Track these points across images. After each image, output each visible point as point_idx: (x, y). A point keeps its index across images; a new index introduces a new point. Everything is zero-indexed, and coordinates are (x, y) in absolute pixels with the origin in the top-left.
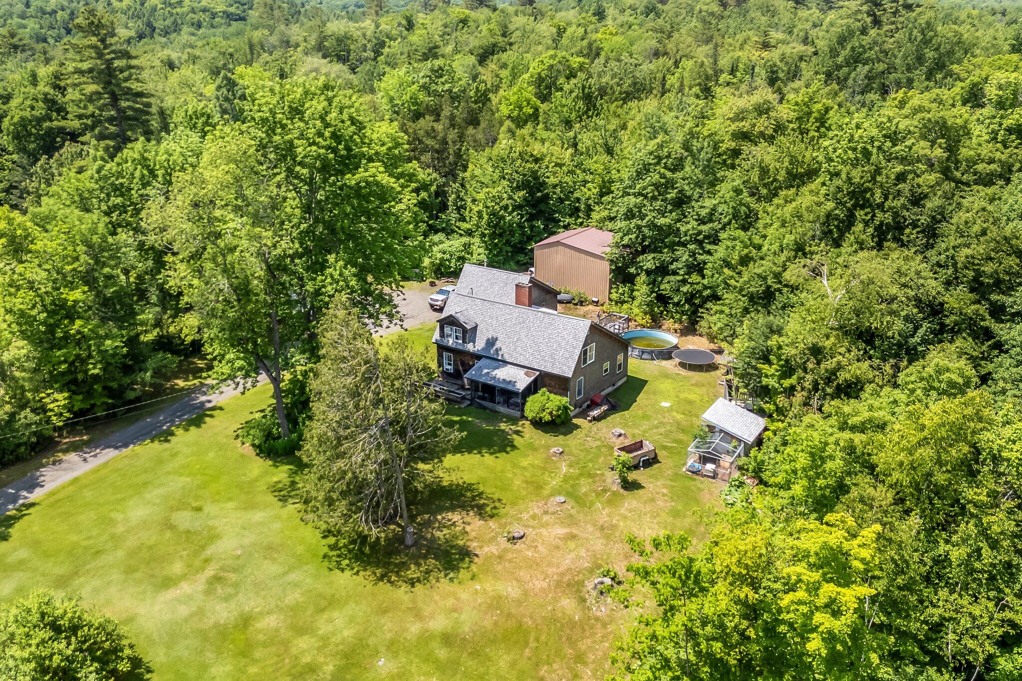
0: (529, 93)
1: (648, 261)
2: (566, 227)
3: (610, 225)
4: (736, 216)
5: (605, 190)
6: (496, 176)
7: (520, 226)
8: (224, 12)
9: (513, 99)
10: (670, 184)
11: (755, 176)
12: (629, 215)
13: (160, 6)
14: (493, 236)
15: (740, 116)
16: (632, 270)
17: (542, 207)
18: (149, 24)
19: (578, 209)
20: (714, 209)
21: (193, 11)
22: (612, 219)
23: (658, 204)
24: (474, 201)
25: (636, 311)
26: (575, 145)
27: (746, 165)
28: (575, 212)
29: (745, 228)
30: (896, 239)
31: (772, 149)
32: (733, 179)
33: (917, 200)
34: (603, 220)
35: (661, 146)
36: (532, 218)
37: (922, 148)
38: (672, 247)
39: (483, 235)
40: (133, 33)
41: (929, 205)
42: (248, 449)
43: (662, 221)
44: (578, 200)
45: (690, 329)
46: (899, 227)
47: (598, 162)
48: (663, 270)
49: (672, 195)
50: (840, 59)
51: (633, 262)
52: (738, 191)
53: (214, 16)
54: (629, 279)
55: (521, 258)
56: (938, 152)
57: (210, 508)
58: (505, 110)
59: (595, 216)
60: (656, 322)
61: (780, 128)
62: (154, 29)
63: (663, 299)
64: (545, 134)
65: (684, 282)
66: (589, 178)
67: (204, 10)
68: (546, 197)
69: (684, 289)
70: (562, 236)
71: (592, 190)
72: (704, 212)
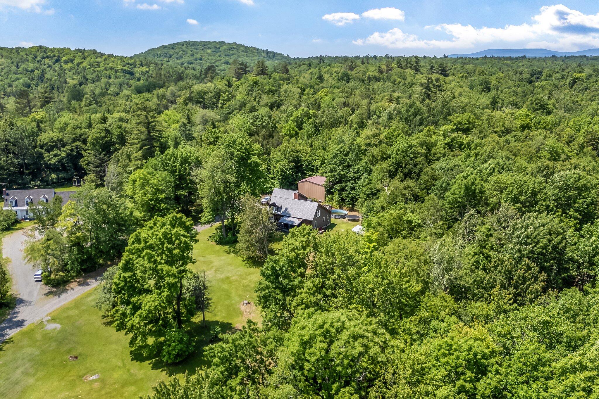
0: (293, 125)
1: (338, 187)
2: (309, 176)
3: (324, 175)
4: (366, 170)
5: (323, 162)
6: (282, 157)
7: (292, 175)
8: (122, 70)
9: (287, 128)
10: (344, 160)
11: (371, 158)
12: (332, 171)
13: (88, 67)
14: (282, 179)
15: (368, 138)
16: (333, 190)
17: (300, 168)
18: (84, 77)
19: (313, 169)
20: (359, 169)
21: (106, 69)
22: (326, 173)
23: (341, 167)
24: (274, 167)
25: (334, 204)
26: (311, 146)
27: (369, 154)
28: (312, 170)
29: (369, 175)
30: (410, 177)
31: (377, 149)
32: (365, 159)
33: (415, 165)
34: (322, 173)
35: (341, 148)
36: (297, 173)
37: (419, 149)
38: (346, 182)
39: (279, 179)
40: (76, 82)
41: (418, 167)
42: (213, 243)
43: (342, 173)
44: (313, 166)
45: (352, 210)
46: (411, 173)
47: (320, 153)
48: (343, 190)
49: (346, 164)
50: (410, 113)
51: (333, 188)
52: (366, 163)
53: (117, 71)
54: (332, 193)
55: (292, 187)
56: (423, 151)
57: (207, 256)
58: (284, 132)
59: (320, 171)
60: (341, 207)
61: (380, 142)
62: (87, 80)
63: (343, 200)
64: (300, 141)
65: (350, 193)
66: (317, 158)
67: (111, 69)
68: (302, 165)
69: (350, 196)
70: (308, 179)
71: (318, 163)
72: (355, 170)
